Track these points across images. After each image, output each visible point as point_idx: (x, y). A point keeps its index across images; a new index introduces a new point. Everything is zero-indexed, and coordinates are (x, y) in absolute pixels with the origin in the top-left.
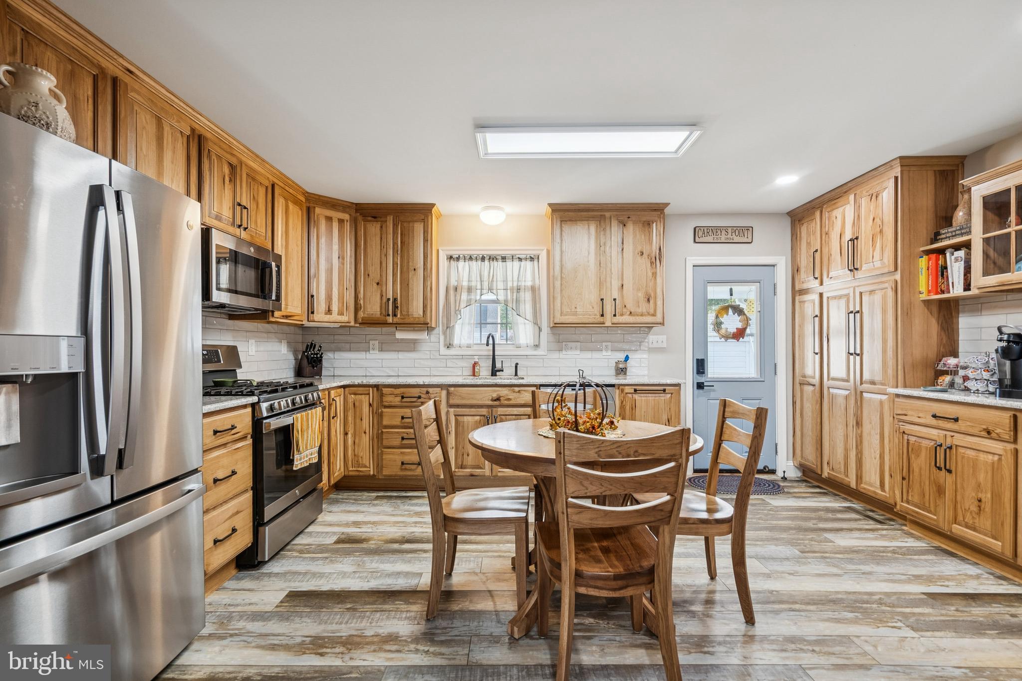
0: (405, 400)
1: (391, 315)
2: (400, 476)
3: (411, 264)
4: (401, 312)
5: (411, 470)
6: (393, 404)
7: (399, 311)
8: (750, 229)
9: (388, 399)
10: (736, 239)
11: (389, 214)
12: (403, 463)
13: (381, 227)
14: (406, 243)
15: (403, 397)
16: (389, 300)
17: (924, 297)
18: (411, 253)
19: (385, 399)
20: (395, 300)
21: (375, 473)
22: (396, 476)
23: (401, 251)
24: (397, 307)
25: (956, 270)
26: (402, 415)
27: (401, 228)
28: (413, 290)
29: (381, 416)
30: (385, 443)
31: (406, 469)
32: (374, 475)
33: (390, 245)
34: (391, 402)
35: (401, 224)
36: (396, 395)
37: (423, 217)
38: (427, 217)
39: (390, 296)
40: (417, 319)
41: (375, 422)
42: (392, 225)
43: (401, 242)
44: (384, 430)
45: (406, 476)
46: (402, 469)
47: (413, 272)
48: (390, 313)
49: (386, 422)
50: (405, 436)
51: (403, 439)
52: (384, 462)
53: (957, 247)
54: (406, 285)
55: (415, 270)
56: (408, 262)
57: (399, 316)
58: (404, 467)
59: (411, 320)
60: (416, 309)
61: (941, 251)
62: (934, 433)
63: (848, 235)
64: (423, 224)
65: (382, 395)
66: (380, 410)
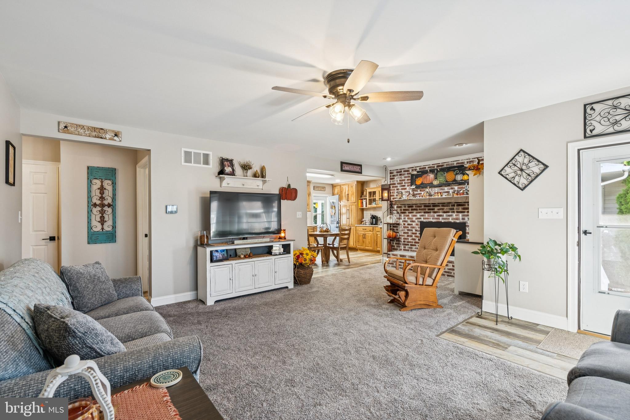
8: (325, 187)
10: (322, 190)
17: (360, 207)
25: (364, 203)
53: (364, 199)
61: (362, 199)
62: (363, 232)
63: (347, 193)
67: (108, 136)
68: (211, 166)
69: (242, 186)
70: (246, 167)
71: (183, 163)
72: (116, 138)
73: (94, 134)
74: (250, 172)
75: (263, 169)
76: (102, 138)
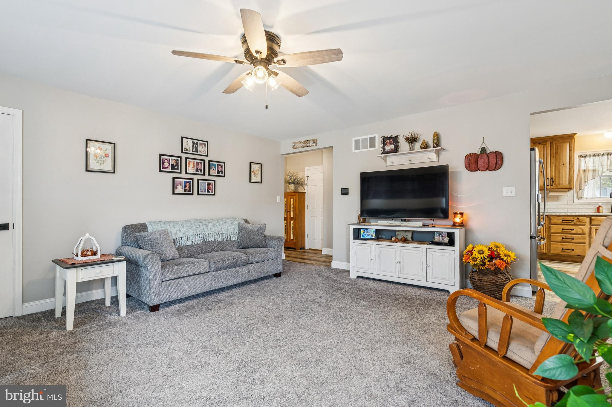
0: (564, 222)
1: (549, 185)
2: (560, 254)
3: (561, 162)
4: (555, 184)
5: (567, 252)
6: (557, 223)
7: (554, 183)
9: (554, 221)
11: (548, 141)
12: (563, 249)
13: (544, 147)
14: (558, 153)
15: (563, 221)
16: (548, 178)
18: (561, 157)
19: (552, 221)
20: (552, 179)
21: (547, 252)
22: (558, 254)
23: (555, 156)
24: (553, 182)
26: (563, 228)
27: (555, 146)
28: (562, 174)
29: (550, 228)
30: (552, 239)
31: (565, 252)
32: (546, 253)
33: (549, 155)
34: (556, 222)
35: (555, 145)
36: (559, 220)
37: (569, 140)
38: (572, 140)
39: (549, 176)
40: (565, 187)
41: (547, 230)
42: (550, 145)
43: (555, 153)
44: (552, 234)
45: (564, 255)
46: (562, 252)
47: (563, 165)
48: (549, 184)
49: (553, 231)
50: (564, 237)
51: (563, 238)
52: (552, 248)
54: (558, 171)
55: (564, 164)
56: (560, 161)
57: (554, 185)
58: (563, 251)
59: (561, 187)
60: (565, 181)
64: (569, 143)
65: (550, 219)
66: (549, 226)
67: (310, 144)
68: (376, 148)
69: (409, 162)
70: (412, 140)
71: (354, 151)
72: (314, 144)
73: (305, 145)
74: (418, 145)
75: (437, 138)
76: (308, 146)
